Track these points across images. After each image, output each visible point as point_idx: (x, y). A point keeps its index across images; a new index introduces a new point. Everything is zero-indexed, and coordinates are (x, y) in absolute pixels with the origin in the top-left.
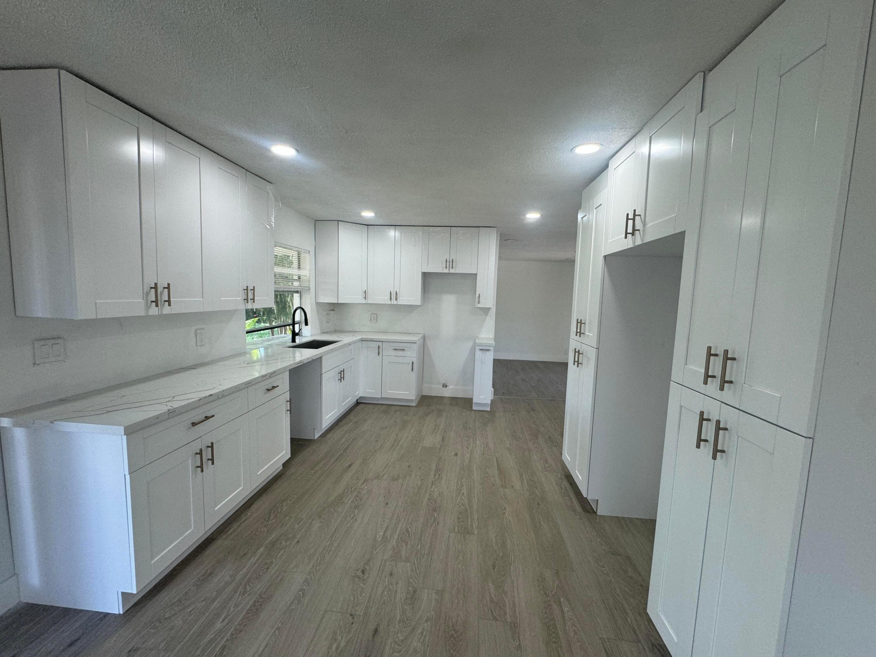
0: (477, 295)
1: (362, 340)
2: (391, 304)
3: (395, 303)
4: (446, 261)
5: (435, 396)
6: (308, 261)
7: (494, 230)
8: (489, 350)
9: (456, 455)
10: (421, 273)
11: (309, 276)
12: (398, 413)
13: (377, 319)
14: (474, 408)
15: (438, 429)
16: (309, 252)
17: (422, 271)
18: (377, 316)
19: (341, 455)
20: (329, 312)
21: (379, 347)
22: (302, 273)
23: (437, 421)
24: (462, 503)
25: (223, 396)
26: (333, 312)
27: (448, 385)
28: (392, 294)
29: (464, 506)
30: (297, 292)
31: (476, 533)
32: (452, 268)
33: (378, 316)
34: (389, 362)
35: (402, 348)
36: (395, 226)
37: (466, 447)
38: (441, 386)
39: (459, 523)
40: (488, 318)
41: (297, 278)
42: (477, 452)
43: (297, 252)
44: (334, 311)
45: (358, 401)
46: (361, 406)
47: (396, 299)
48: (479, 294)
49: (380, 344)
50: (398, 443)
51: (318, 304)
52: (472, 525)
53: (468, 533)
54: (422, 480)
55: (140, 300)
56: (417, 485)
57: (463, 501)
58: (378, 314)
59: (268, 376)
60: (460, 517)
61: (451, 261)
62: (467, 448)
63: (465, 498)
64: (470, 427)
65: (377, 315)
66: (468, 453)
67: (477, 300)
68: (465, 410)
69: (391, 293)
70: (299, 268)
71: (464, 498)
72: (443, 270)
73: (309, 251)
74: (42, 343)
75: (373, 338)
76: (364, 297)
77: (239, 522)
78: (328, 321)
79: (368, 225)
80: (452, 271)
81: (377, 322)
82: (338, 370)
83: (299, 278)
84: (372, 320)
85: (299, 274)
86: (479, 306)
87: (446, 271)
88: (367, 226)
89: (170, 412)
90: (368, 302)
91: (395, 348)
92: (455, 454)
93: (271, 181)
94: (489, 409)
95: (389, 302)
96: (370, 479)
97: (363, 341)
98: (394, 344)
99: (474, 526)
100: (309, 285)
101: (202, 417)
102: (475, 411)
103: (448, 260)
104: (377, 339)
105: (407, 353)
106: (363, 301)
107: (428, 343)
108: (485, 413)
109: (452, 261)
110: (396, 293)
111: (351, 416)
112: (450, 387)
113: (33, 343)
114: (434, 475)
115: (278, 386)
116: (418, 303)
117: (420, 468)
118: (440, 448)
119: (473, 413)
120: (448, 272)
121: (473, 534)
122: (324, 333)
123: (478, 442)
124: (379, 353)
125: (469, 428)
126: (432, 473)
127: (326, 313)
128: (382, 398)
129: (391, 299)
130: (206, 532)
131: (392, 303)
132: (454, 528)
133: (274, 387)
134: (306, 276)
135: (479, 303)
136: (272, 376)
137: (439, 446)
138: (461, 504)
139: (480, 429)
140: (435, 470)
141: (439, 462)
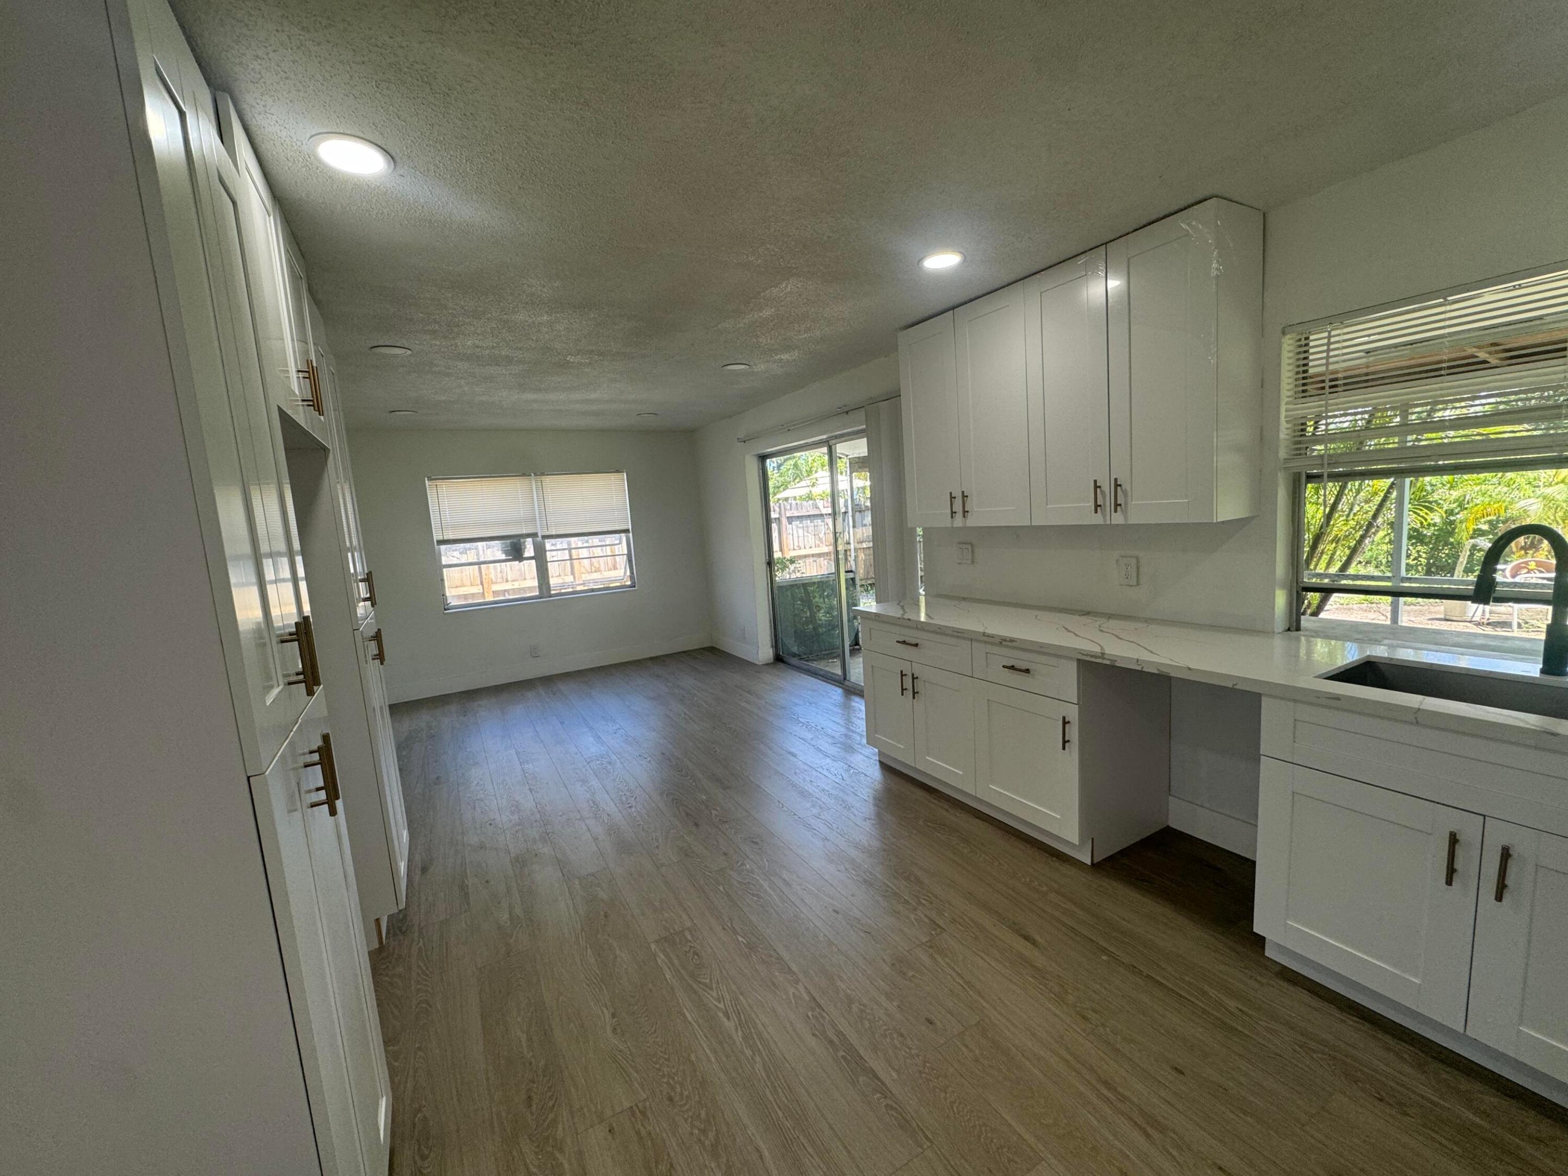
24: (711, 989)
29: (705, 985)
31: (653, 946)
39: (691, 947)
52: (667, 956)
53: (665, 939)
57: (714, 994)
60: (696, 957)
63: (716, 1006)
71: (719, 1005)
99: (662, 957)
121: (656, 941)
126: (852, 1037)
132: (692, 936)
136: (1004, 643)
138: (714, 986)
140: (861, 1058)
141: (890, 1102)
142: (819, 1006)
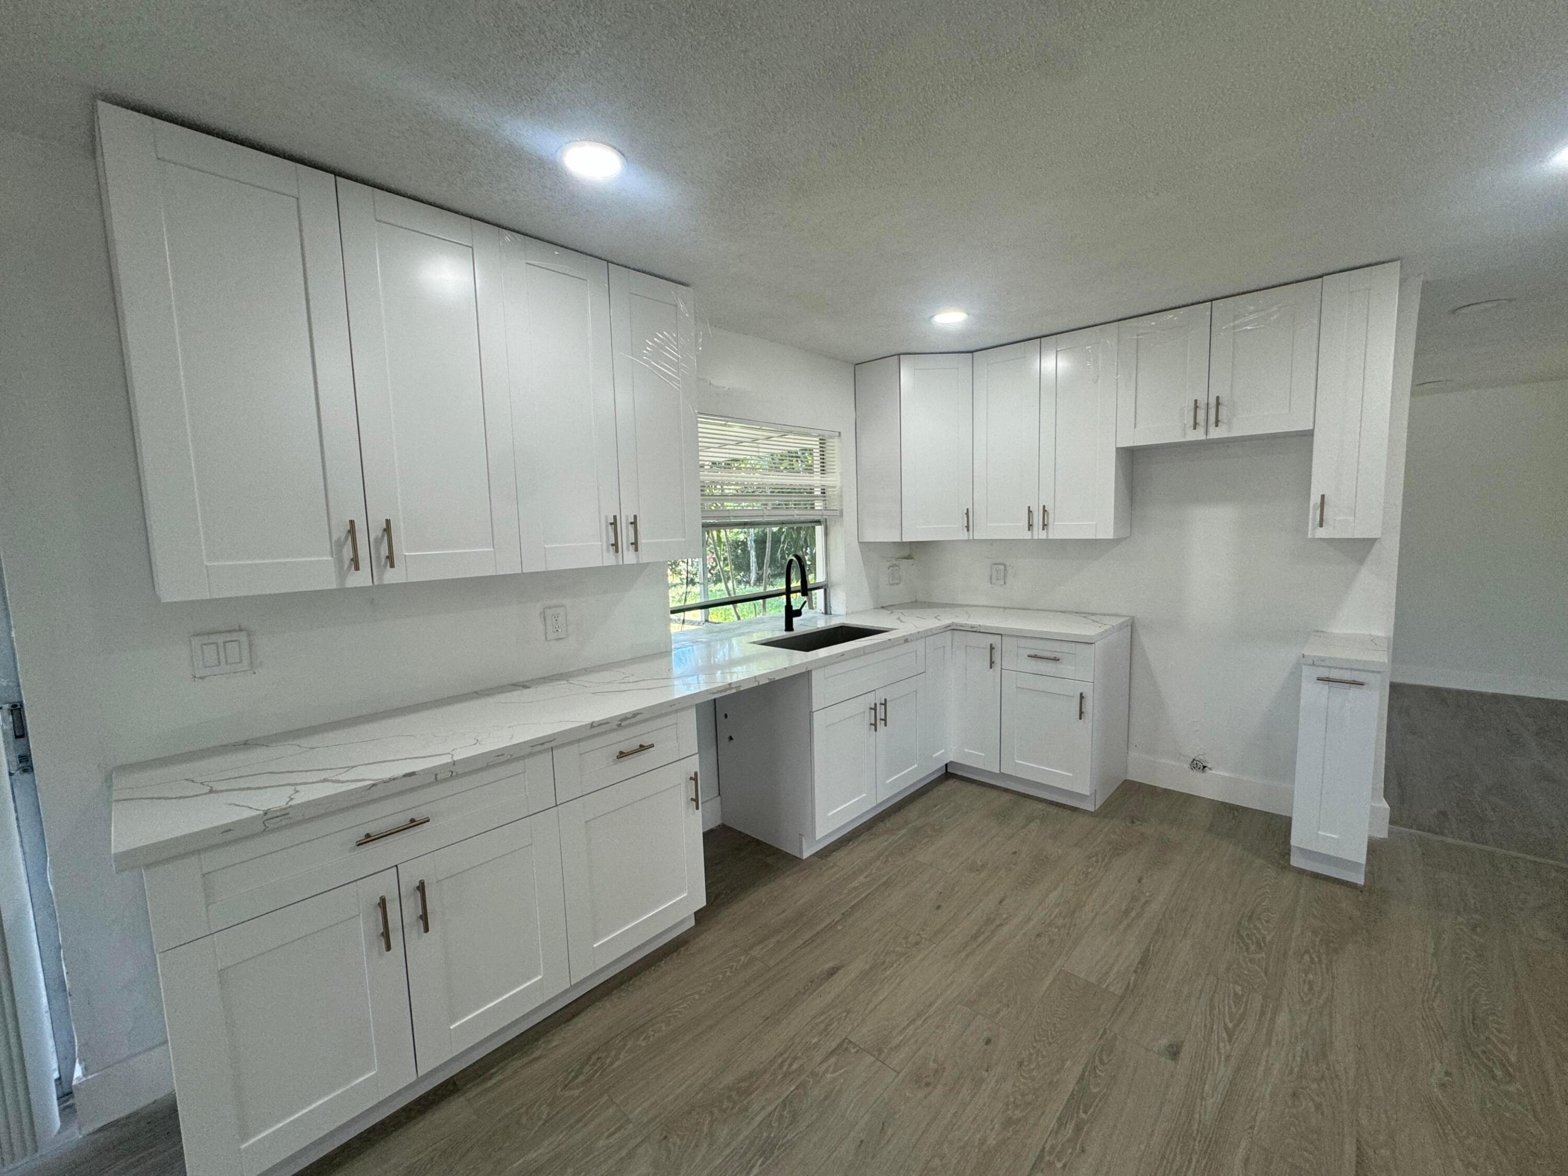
0: (1315, 499)
1: (953, 629)
2: (1032, 540)
3: (1043, 535)
4: (1196, 407)
5: (1166, 791)
6: (840, 453)
7: (1391, 276)
8: (1362, 684)
9: (1174, 1052)
10: (1114, 450)
11: (841, 487)
12: (1034, 826)
13: (1005, 577)
14: (1296, 861)
15: (1139, 915)
16: (840, 436)
17: (1119, 446)
18: (1005, 570)
19: (830, 927)
20: (897, 563)
21: (992, 648)
22: (832, 480)
23: (1144, 881)
25: (453, 776)
26: (910, 561)
27: (1209, 766)
28: (1035, 514)
30: (818, 522)
32: (1217, 426)
33: (1008, 568)
34: (1017, 687)
35: (1053, 655)
36: (1040, 337)
37: (1226, 1028)
38: (1186, 766)
40: (1364, 572)
41: (819, 493)
42: (1267, 1071)
43: (817, 439)
44: (912, 558)
45: (949, 770)
46: (952, 784)
47: (1045, 526)
48: (1323, 496)
49: (995, 640)
50: (993, 933)
51: (867, 547)
54: (1008, 1122)
55: (325, 558)
56: (983, 1141)
58: (1008, 564)
59: (614, 725)
61: (1213, 402)
62: (1230, 1035)
64: (1264, 938)
65: (1005, 566)
66: (1228, 1058)
67: (1314, 515)
68: (1259, 862)
69: (1030, 512)
70: (823, 471)
72: (1185, 435)
73: (840, 433)
74: (205, 639)
75: (978, 624)
76: (966, 524)
77: (526, 1060)
78: (896, 581)
79: (972, 352)
80: (1216, 433)
81: (1005, 583)
82: (870, 700)
83: (822, 493)
84: (994, 577)
85: (823, 483)
86: (1321, 533)
87: (1199, 435)
88: (970, 355)
89: (267, 817)
90: (975, 538)
91: (1033, 653)
92: (1171, 1046)
93: (684, 281)
94: (1360, 880)
95: (1027, 535)
96: (855, 1046)
97: (956, 632)
98: (1031, 643)
100: (841, 505)
101: (403, 819)
102: (1301, 872)
103: (1202, 404)
104: (986, 627)
105: (1066, 669)
106: (964, 536)
107: (1144, 639)
108: (1339, 891)
109: (1218, 404)
110: (1045, 511)
111: (913, 812)
112: (1218, 772)
113: (190, 641)
114: (1061, 1123)
115: (652, 746)
116: (1107, 531)
117: (1021, 1064)
118: (1122, 998)
119: (1288, 880)
120: (1204, 438)
122: (883, 607)
123: (1283, 1018)
124: (992, 663)
125: (1258, 943)
126: (1055, 1109)
127: (889, 564)
128: (1002, 775)
129: (1030, 526)
130: (420, 1080)
131: (1036, 537)
133: (642, 748)
134: (835, 487)
135: (1321, 525)
136: (624, 724)
137: (1118, 989)
139: (1307, 957)
140: (1072, 1095)
141: (1097, 1062)
142: (1040, 1157)
